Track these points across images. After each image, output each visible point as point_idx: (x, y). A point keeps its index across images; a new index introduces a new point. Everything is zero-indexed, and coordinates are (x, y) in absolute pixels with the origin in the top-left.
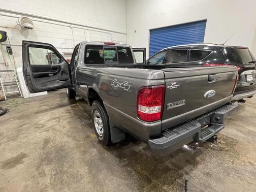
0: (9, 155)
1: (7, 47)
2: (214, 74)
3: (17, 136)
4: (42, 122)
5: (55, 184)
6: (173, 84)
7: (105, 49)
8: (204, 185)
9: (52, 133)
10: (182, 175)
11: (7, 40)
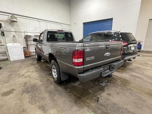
0: (5, 90)
1: (2, 32)
2: (109, 45)
3: (9, 81)
4: (23, 73)
5: (32, 101)
6: (88, 49)
7: (58, 33)
8: (107, 99)
9: (28, 78)
10: (96, 95)
11: (2, 28)
